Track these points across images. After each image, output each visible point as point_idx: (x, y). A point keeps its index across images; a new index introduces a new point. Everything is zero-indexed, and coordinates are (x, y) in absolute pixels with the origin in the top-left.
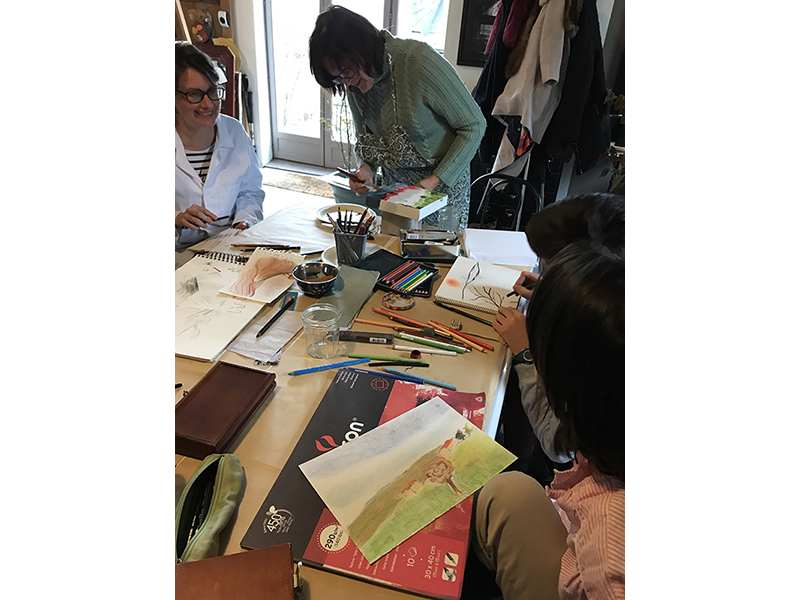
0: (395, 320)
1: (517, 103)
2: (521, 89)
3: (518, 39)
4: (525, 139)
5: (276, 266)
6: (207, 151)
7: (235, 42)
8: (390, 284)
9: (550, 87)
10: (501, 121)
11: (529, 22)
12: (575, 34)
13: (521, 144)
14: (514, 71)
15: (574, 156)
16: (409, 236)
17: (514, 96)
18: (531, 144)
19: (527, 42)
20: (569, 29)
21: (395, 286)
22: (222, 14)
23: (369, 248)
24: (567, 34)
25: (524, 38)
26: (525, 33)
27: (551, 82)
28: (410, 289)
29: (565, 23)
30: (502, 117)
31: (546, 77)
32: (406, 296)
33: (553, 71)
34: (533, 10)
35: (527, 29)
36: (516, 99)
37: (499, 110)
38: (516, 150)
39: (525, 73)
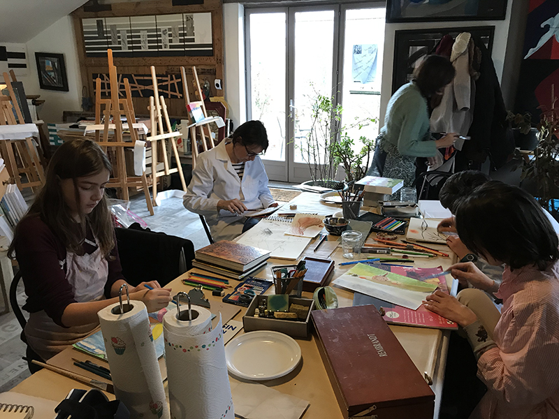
0: (388, 244)
1: (441, 124)
2: (444, 114)
5: (310, 222)
6: (241, 163)
7: (225, 99)
8: (380, 228)
9: (465, 112)
12: (478, 77)
13: (447, 152)
15: (488, 157)
16: (385, 204)
17: (439, 120)
18: (455, 151)
20: (473, 75)
21: (384, 228)
22: (218, 81)
23: (362, 212)
24: (472, 78)
27: (465, 109)
28: (393, 229)
29: (470, 71)
31: (460, 106)
32: (390, 233)
33: (465, 102)
36: (441, 121)
38: (444, 156)
39: (445, 105)
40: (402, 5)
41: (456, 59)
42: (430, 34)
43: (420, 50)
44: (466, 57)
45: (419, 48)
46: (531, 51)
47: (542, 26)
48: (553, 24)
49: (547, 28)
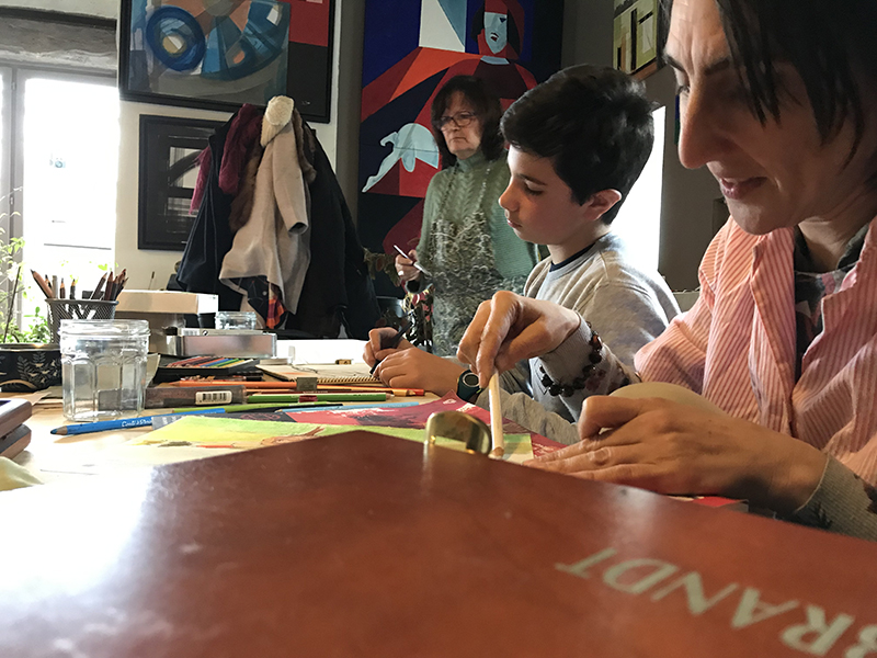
1: (255, 257)
2: (260, 237)
3: (242, 184)
4: (276, 305)
9: (298, 233)
10: (235, 287)
11: (252, 164)
12: (314, 177)
13: (271, 311)
14: (243, 220)
17: (249, 250)
18: (284, 313)
19: (254, 186)
20: (307, 169)
24: (305, 175)
25: (250, 181)
26: (250, 175)
27: (299, 226)
29: (301, 163)
30: (235, 281)
31: (290, 222)
33: (296, 212)
34: (255, 151)
35: (251, 171)
36: (254, 252)
37: (229, 272)
38: (266, 320)
39: (261, 220)
40: (150, 70)
41: (273, 139)
42: (207, 130)
43: (192, 157)
44: (291, 135)
45: (188, 152)
46: (371, 181)
47: (383, 143)
48: (397, 143)
49: (390, 147)
